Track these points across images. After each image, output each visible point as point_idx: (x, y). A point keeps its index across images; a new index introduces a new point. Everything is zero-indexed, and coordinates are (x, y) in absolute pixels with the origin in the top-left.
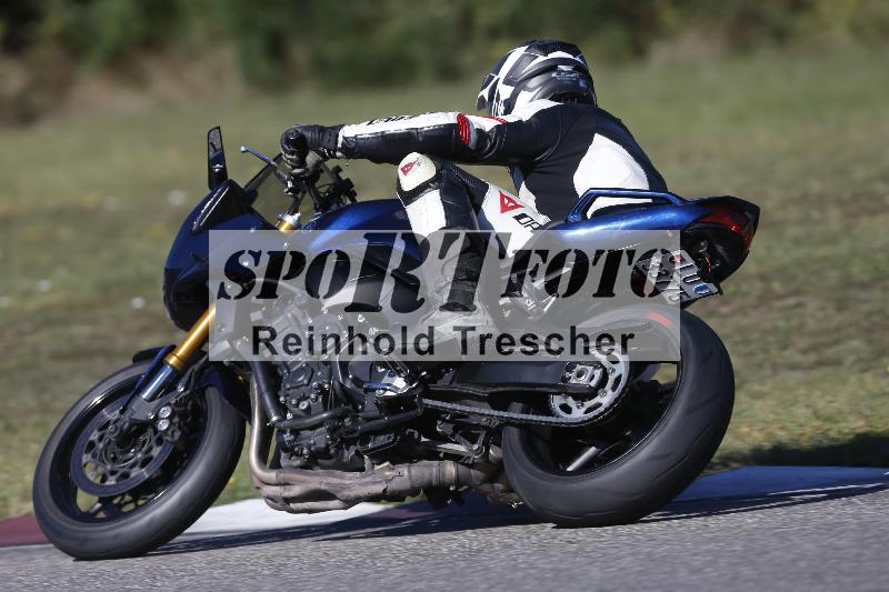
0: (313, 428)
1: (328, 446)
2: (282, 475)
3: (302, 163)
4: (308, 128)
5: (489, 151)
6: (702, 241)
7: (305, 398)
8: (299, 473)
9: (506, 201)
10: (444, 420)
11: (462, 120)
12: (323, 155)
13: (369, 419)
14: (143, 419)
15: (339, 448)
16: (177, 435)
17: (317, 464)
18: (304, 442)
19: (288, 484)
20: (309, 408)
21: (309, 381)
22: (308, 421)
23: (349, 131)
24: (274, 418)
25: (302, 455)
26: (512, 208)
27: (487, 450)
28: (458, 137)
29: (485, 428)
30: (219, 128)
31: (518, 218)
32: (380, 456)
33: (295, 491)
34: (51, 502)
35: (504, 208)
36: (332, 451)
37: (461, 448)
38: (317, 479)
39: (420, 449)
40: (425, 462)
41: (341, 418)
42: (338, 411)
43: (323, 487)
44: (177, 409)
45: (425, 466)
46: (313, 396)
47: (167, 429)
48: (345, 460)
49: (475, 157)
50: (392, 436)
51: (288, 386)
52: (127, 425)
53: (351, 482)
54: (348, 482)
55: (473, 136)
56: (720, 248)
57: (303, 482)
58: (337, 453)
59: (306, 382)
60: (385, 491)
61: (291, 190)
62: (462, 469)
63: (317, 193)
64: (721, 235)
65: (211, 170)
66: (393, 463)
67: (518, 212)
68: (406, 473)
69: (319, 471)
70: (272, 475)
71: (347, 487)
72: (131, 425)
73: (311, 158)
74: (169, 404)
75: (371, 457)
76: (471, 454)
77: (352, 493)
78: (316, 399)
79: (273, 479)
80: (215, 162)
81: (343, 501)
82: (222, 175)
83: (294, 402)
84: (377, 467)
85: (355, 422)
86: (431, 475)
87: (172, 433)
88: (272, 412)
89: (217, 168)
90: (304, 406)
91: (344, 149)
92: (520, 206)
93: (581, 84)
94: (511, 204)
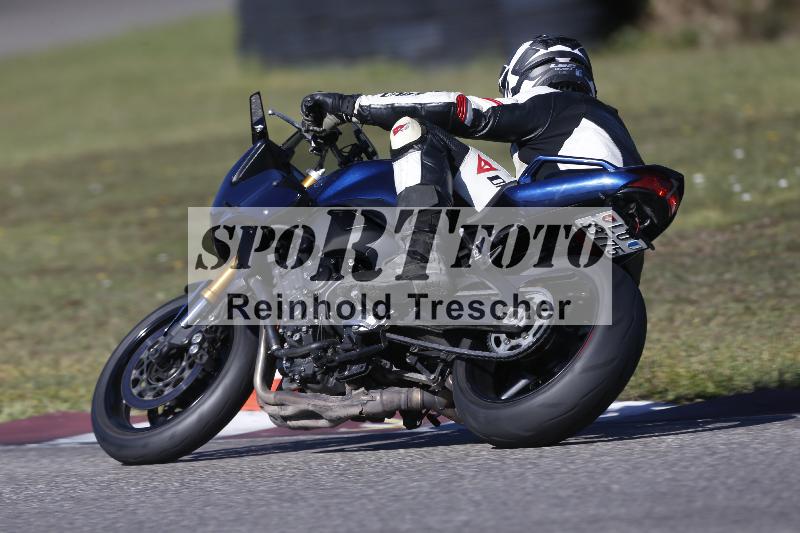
0: (304, 356)
1: (315, 372)
2: (278, 397)
3: (320, 123)
4: (329, 95)
5: (483, 129)
6: (632, 202)
7: (298, 331)
8: (294, 395)
9: (483, 164)
10: (412, 353)
11: (462, 101)
13: (347, 351)
14: (179, 343)
15: (325, 374)
16: (205, 358)
17: (308, 388)
18: (297, 369)
19: (283, 405)
20: (301, 339)
22: (299, 350)
23: (365, 101)
24: (275, 347)
25: (295, 380)
26: (488, 170)
27: (444, 380)
28: (456, 114)
30: (258, 93)
31: (491, 179)
32: (357, 382)
33: (289, 410)
35: (480, 170)
36: (319, 377)
37: (422, 378)
38: (307, 401)
39: (391, 377)
40: (397, 388)
41: (325, 350)
42: (325, 343)
43: (311, 408)
44: (207, 336)
45: (394, 392)
46: (304, 329)
47: (197, 353)
48: (329, 385)
50: (365, 365)
52: (166, 348)
53: (334, 404)
54: (330, 404)
55: (469, 116)
56: (648, 210)
57: (294, 403)
58: (323, 379)
60: (361, 413)
61: (315, 149)
62: (428, 396)
63: (339, 153)
64: (649, 198)
65: (253, 129)
66: (367, 389)
67: (492, 174)
68: (378, 398)
69: (310, 394)
70: (271, 396)
71: (330, 409)
72: (170, 349)
74: (200, 332)
75: (349, 384)
76: (429, 383)
77: (334, 414)
78: (307, 331)
79: (272, 402)
80: (258, 123)
81: (330, 421)
82: (264, 134)
83: (289, 334)
84: (354, 392)
85: (335, 352)
86: (400, 400)
87: (201, 356)
88: (273, 341)
89: (259, 127)
90: (297, 337)
91: (360, 116)
92: (495, 169)
93: (577, 73)
94: (487, 167)
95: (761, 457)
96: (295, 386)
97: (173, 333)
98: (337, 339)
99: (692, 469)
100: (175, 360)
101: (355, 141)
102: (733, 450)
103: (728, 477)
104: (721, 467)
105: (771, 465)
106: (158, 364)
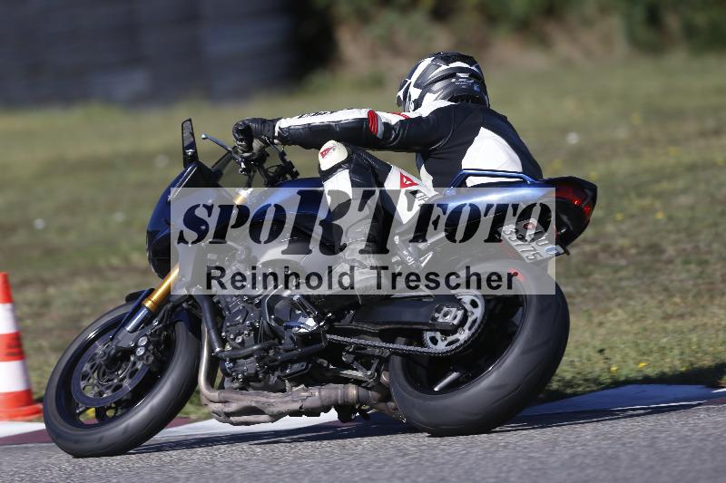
0: (246, 357)
1: (257, 372)
2: (223, 394)
3: (249, 148)
4: (254, 120)
5: (393, 141)
7: (240, 334)
8: (237, 393)
9: (405, 180)
10: (348, 352)
11: (372, 115)
12: (264, 141)
13: (287, 351)
14: (125, 346)
15: (266, 373)
16: (151, 359)
17: (250, 386)
18: (240, 369)
19: (226, 402)
20: (243, 341)
21: (244, 321)
22: (242, 352)
23: (284, 123)
24: (218, 349)
25: (238, 379)
26: (410, 185)
27: (379, 376)
28: (368, 129)
29: (378, 357)
30: (190, 120)
32: (297, 379)
33: (233, 407)
34: (56, 413)
35: (403, 185)
36: (261, 376)
37: (359, 374)
38: (249, 398)
39: (329, 374)
40: (332, 385)
41: (266, 350)
42: (266, 344)
43: (253, 404)
44: (151, 339)
45: (332, 388)
46: (246, 332)
47: (144, 354)
48: (270, 383)
49: (382, 144)
50: (305, 364)
51: (228, 324)
52: (113, 351)
53: (275, 401)
54: (272, 401)
55: (381, 129)
56: (565, 218)
57: (237, 400)
58: (264, 377)
59: (241, 321)
60: (301, 408)
61: (244, 170)
62: (362, 391)
63: (265, 172)
65: (185, 154)
66: (307, 386)
67: (413, 188)
68: (317, 394)
69: (251, 391)
70: (215, 395)
71: (270, 405)
72: (117, 352)
73: (256, 144)
74: (146, 335)
75: (290, 381)
76: (365, 379)
77: (275, 410)
78: (249, 335)
79: (216, 398)
80: (188, 148)
81: (271, 416)
82: (194, 157)
83: (232, 337)
84: (295, 389)
85: (277, 353)
86: (337, 396)
87: (148, 357)
88: (216, 344)
89: (190, 152)
90: (239, 340)
91: (280, 137)
92: (416, 184)
93: (475, 88)
94: (408, 182)
95: (447, 457)
96: (236, 385)
97: (120, 337)
98: (276, 341)
99: (387, 468)
100: (122, 362)
101: (280, 162)
102: (422, 451)
103: (418, 476)
104: (413, 467)
105: (457, 464)
106: (107, 366)
